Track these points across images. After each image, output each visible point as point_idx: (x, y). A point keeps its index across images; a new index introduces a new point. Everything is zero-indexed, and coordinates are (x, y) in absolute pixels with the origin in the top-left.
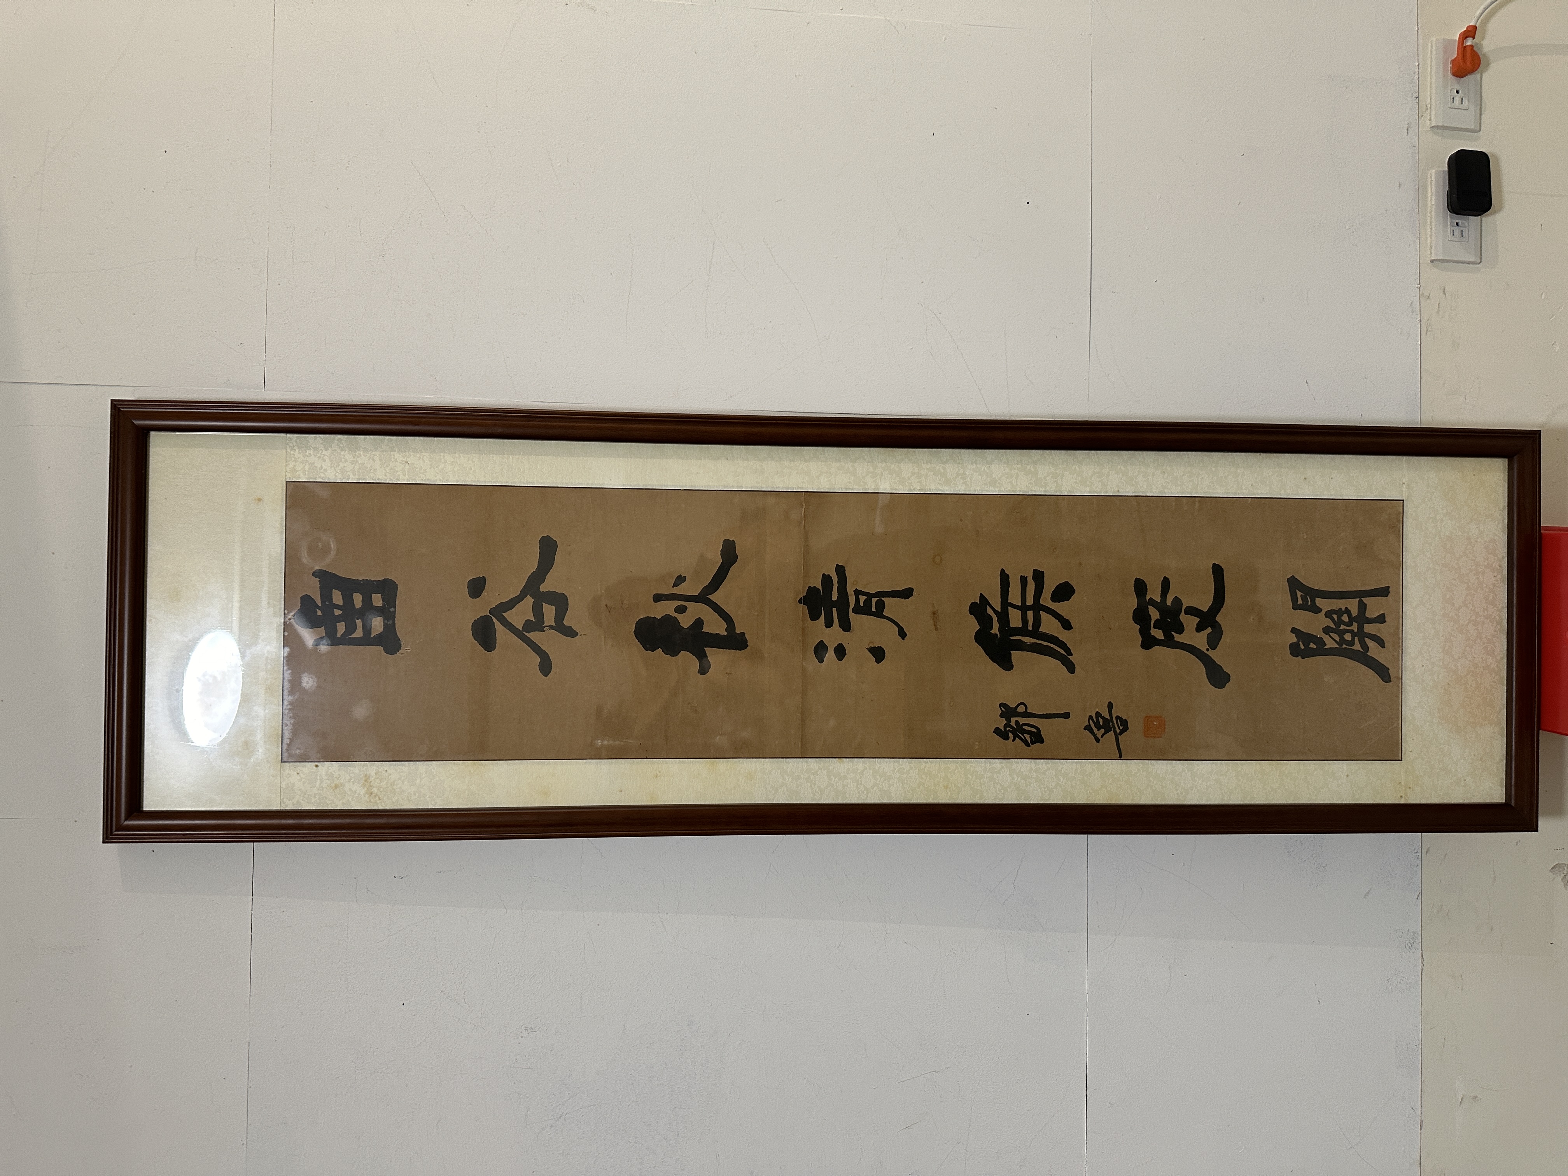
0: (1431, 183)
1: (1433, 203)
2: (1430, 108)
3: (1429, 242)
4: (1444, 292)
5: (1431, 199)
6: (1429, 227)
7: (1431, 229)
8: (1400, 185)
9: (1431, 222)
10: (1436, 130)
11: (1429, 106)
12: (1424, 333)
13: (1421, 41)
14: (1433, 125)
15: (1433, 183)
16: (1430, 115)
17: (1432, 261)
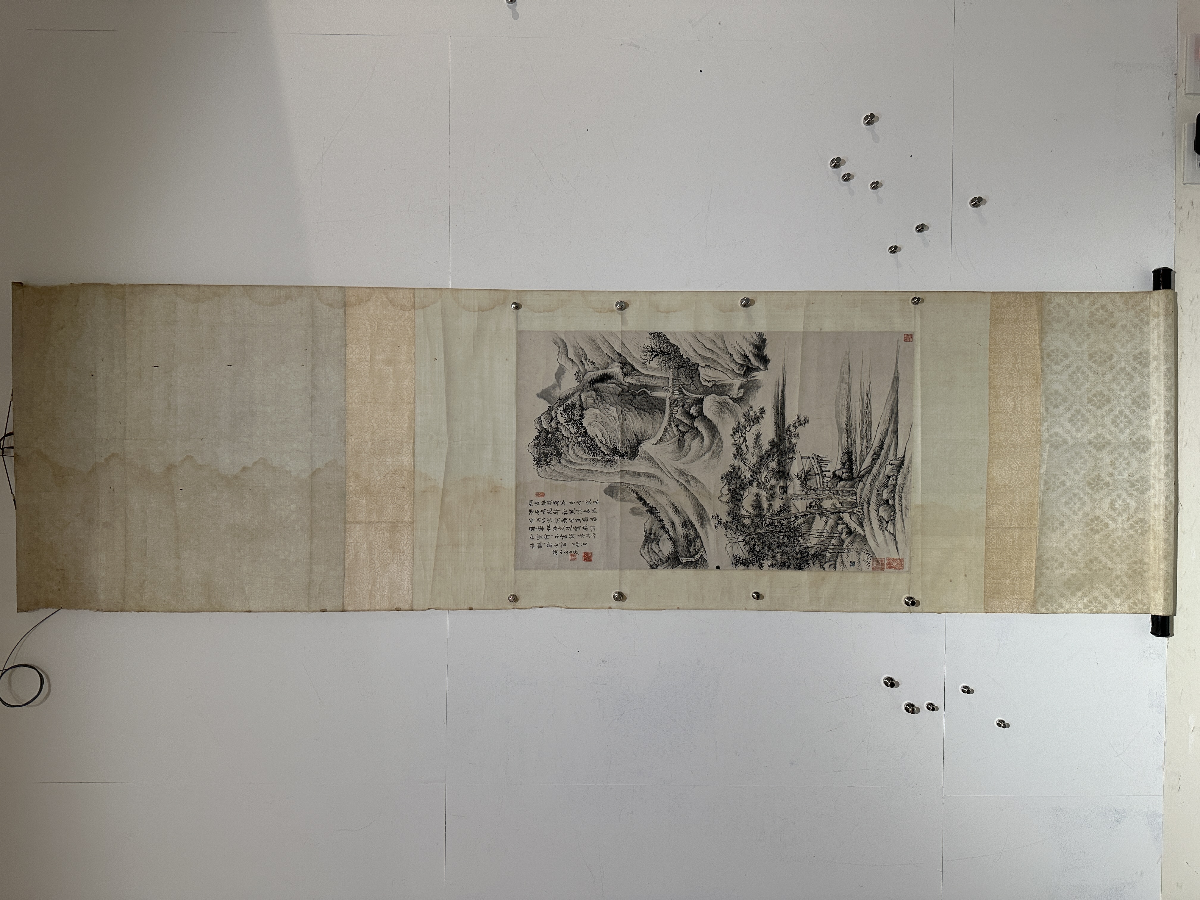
0: (1184, 132)
1: (1186, 144)
2: (1185, 81)
3: (1182, 171)
4: (1192, 205)
5: (1184, 143)
6: (1182, 161)
7: (1184, 162)
8: (1163, 134)
9: (1184, 158)
10: (1189, 96)
11: (1184, 80)
12: (1177, 232)
13: (1179, 36)
14: (1187, 93)
15: (1186, 132)
16: (1185, 86)
17: (1185, 184)
